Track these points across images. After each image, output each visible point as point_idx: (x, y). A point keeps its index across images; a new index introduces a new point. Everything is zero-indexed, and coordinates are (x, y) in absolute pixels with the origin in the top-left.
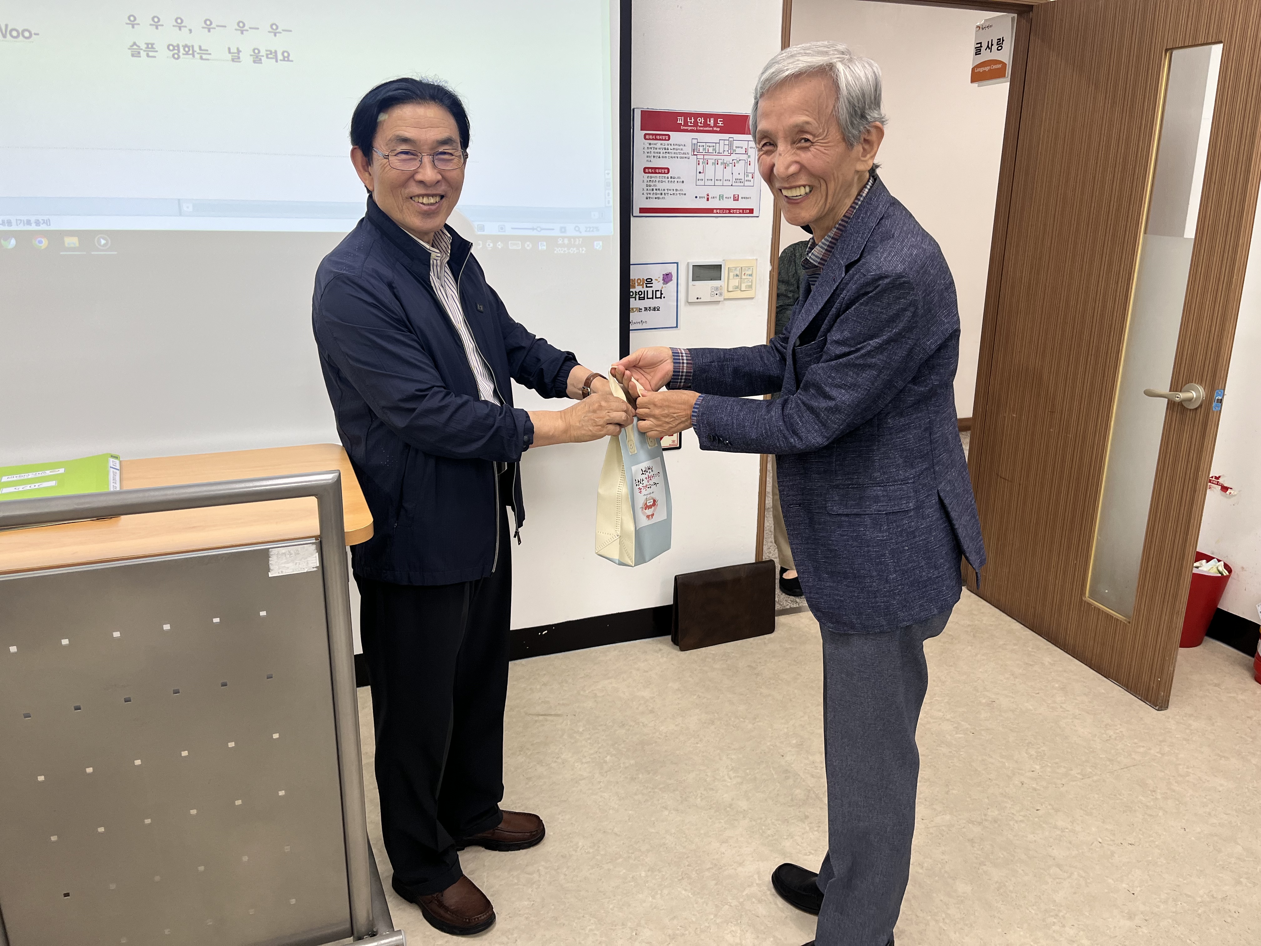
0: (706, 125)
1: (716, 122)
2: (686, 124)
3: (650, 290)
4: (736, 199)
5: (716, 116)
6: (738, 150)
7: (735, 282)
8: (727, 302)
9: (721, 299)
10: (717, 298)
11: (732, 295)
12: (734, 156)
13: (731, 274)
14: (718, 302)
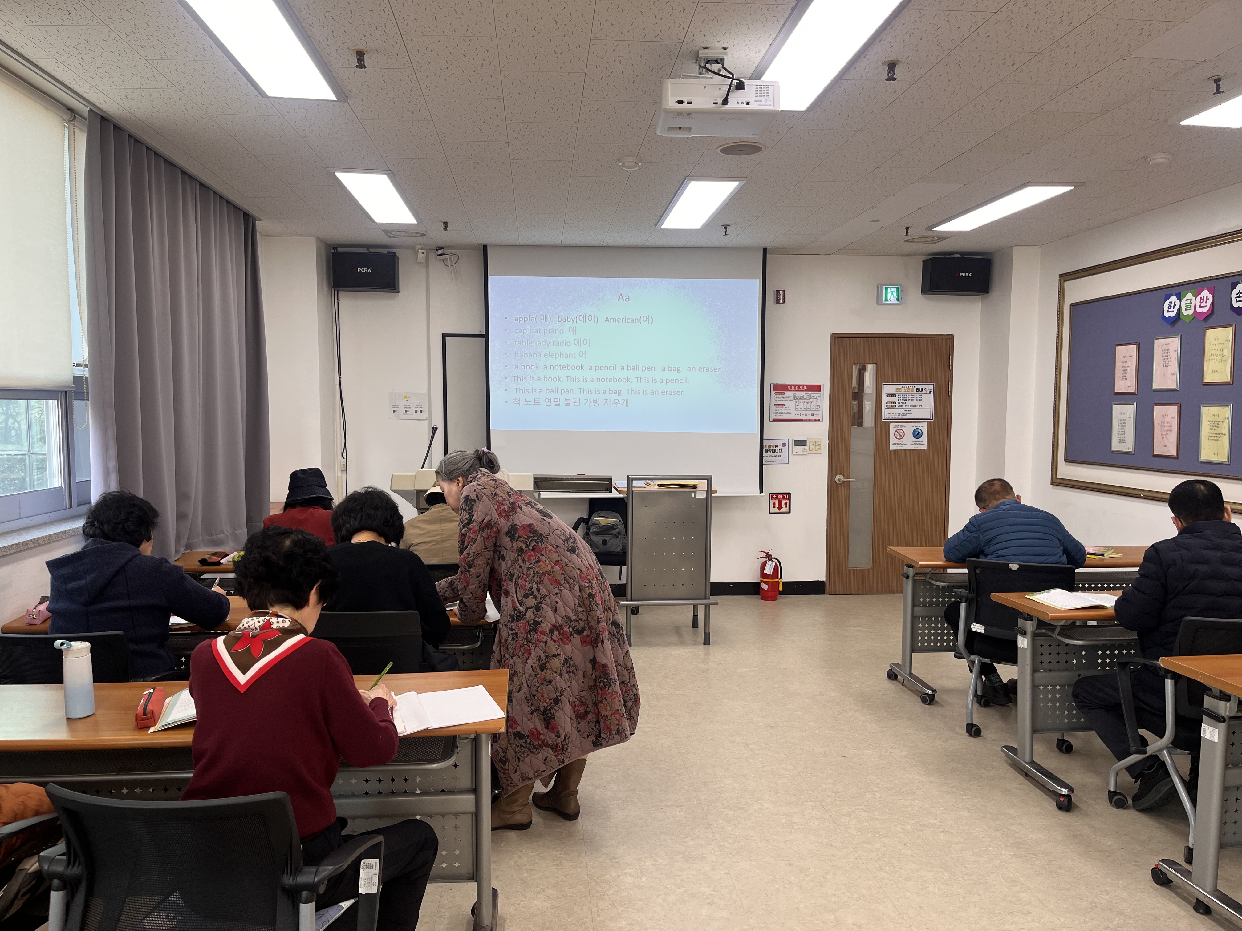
0: (799, 388)
1: (803, 388)
2: (791, 388)
3: (777, 449)
4: (812, 415)
5: (803, 385)
6: (813, 398)
7: (812, 447)
8: (809, 455)
9: (807, 453)
10: (805, 453)
11: (811, 452)
12: (811, 400)
13: (811, 444)
14: (806, 454)
